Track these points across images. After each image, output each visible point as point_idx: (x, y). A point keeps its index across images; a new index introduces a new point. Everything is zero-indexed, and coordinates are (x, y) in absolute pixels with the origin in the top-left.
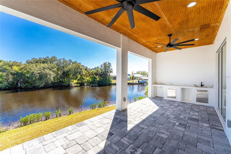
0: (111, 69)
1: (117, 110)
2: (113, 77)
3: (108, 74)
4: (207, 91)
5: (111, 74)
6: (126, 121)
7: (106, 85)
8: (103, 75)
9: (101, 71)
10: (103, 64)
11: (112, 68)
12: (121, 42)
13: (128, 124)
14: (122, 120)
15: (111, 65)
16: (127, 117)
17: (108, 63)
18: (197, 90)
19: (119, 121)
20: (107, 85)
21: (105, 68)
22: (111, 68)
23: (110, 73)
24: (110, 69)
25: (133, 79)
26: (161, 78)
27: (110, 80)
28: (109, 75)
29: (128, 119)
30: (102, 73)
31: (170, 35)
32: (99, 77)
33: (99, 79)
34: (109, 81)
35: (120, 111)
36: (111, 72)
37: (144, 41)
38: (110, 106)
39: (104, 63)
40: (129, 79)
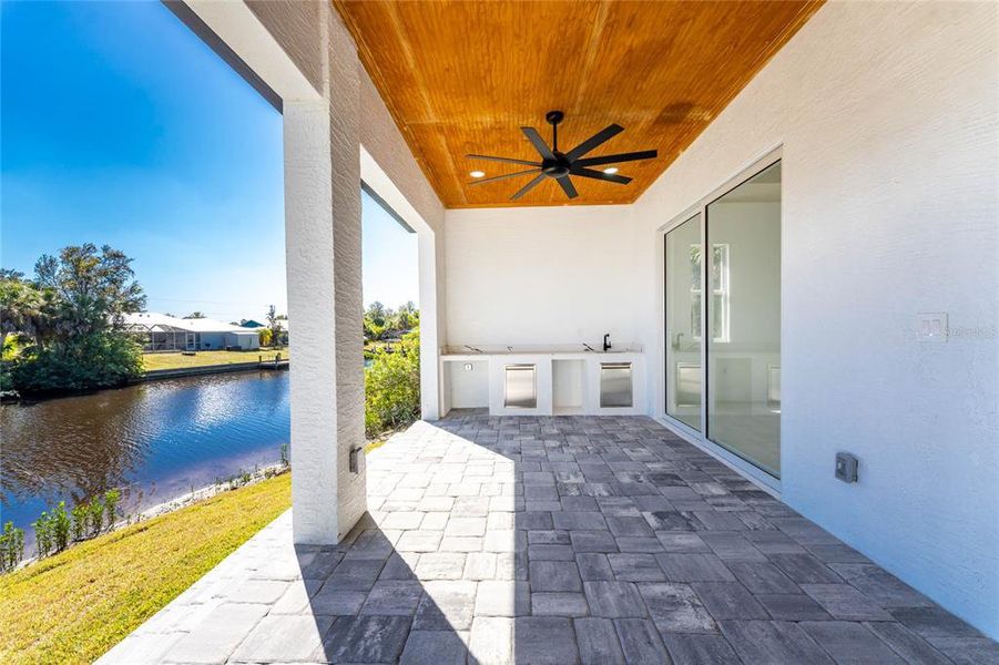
0: (133, 290)
1: (301, 549)
2: (150, 335)
3: (105, 321)
4: (629, 364)
5: (131, 319)
6: (433, 617)
7: (92, 389)
8: (66, 325)
9: (43, 302)
10: (57, 256)
11: (141, 285)
12: (325, 59)
13: (463, 635)
14: (401, 619)
15: (131, 265)
16: (412, 577)
17: (105, 249)
18: (603, 364)
19: (386, 644)
20: (105, 388)
21: (81, 277)
22: (127, 284)
23: (124, 314)
24: (122, 291)
25: (277, 344)
26: (472, 323)
27: (124, 356)
28: (116, 326)
29: (428, 587)
30: (52, 312)
31: (555, 117)
32: (21, 340)
33: (27, 352)
34: (123, 360)
35: (328, 549)
36: (131, 307)
37: (431, 118)
38: (153, 511)
39: (72, 251)
40: (256, 343)
